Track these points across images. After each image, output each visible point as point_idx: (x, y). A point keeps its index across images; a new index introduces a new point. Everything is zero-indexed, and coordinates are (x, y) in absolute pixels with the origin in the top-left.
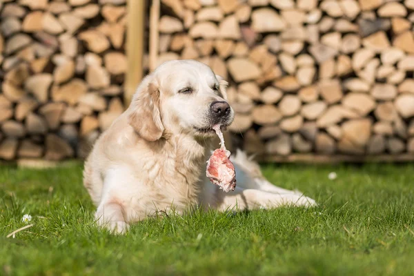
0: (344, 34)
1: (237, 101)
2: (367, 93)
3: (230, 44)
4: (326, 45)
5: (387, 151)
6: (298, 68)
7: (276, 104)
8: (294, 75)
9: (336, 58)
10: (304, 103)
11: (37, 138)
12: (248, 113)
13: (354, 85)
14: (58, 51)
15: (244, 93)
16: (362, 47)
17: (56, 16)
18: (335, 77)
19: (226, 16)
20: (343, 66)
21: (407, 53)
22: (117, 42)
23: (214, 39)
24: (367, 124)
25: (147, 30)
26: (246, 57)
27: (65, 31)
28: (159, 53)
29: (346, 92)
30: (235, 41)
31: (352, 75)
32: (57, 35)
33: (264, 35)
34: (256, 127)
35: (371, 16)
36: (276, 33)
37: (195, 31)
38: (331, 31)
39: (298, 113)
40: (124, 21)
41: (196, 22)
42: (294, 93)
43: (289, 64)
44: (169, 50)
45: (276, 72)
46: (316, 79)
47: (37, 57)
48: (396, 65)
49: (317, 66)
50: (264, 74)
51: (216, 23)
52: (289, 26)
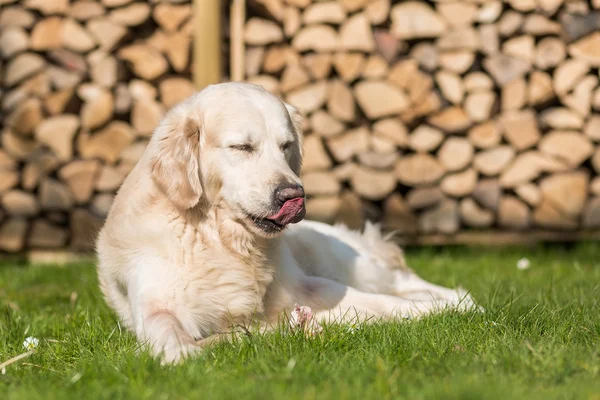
0: (538, 39)
1: (371, 149)
2: (580, 131)
3: (357, 60)
4: (511, 57)
6: (466, 94)
7: (434, 153)
8: (462, 106)
9: (527, 77)
10: (478, 150)
11: (57, 217)
12: (390, 168)
13: (557, 118)
14: (87, 79)
15: (382, 136)
16: (568, 57)
17: (83, 23)
18: (525, 107)
19: (350, 14)
20: (539, 89)
22: (179, 61)
23: (333, 53)
24: (580, 179)
25: (226, 41)
26: (384, 79)
27: (97, 47)
28: (246, 78)
29: (545, 130)
30: (366, 55)
31: (555, 102)
32: (85, 54)
33: (412, 44)
34: (403, 189)
35: (582, 8)
36: (431, 40)
37: (303, 41)
38: (519, 33)
39: (469, 166)
40: (189, 28)
41: (303, 26)
42: (462, 134)
43: (452, 88)
44: (262, 72)
45: (432, 102)
46: (497, 110)
47: (54, 89)
49: (498, 91)
50: (414, 105)
51: (336, 27)
52: (451, 28)
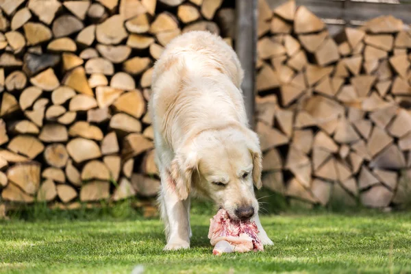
2: (36, 136)
5: (57, 199)
13: (22, 127)
16: (29, 85)
21: (77, 93)
24: (36, 169)
29: (12, 134)
31: (20, 115)
35: (39, 51)
48: (66, 105)
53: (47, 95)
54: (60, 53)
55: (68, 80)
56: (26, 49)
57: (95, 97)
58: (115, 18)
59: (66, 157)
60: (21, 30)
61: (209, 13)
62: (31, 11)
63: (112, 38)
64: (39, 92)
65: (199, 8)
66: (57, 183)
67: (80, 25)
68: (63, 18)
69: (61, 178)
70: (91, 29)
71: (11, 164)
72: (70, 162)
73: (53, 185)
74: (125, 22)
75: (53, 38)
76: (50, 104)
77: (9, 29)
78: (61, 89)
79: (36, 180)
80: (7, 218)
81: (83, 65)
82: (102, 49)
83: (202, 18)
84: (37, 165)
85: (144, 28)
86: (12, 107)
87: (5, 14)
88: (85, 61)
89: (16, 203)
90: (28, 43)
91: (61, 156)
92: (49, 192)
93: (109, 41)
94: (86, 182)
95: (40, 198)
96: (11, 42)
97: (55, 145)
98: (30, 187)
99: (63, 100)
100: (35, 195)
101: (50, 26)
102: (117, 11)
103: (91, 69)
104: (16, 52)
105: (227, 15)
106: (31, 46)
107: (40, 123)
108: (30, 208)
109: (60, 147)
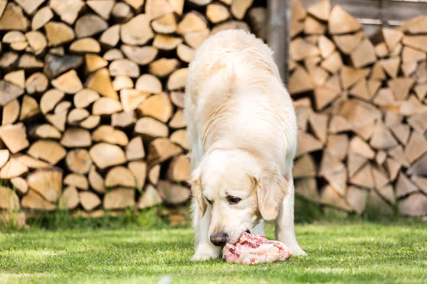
53: (69, 97)
54: (83, 54)
55: (91, 83)
56: (47, 50)
57: (120, 100)
58: (140, 18)
59: (89, 162)
60: (42, 30)
61: (239, 12)
62: (53, 11)
63: (137, 38)
64: (61, 95)
65: (228, 7)
66: (79, 190)
67: (104, 25)
68: (86, 18)
69: (84, 185)
70: (116, 28)
71: (32, 170)
72: (93, 168)
73: (75, 192)
74: (151, 21)
75: (76, 39)
76: (73, 107)
77: (29, 29)
78: (85, 92)
79: (57, 187)
80: (27, 227)
81: (107, 67)
82: (127, 49)
83: (232, 18)
84: (59, 170)
85: (171, 28)
86: (32, 111)
87: (25, 14)
88: (110, 62)
89: (37, 211)
90: (50, 44)
91: (83, 162)
92: (71, 199)
93: (134, 42)
94: (110, 189)
95: (61, 206)
96: (32, 43)
97: (77, 150)
98: (51, 194)
99: (86, 104)
100: (57, 203)
101: (73, 26)
102: (142, 10)
103: (115, 71)
104: (38, 53)
105: (258, 15)
106: (52, 47)
107: (62, 127)
108: (51, 216)
109: (83, 152)
